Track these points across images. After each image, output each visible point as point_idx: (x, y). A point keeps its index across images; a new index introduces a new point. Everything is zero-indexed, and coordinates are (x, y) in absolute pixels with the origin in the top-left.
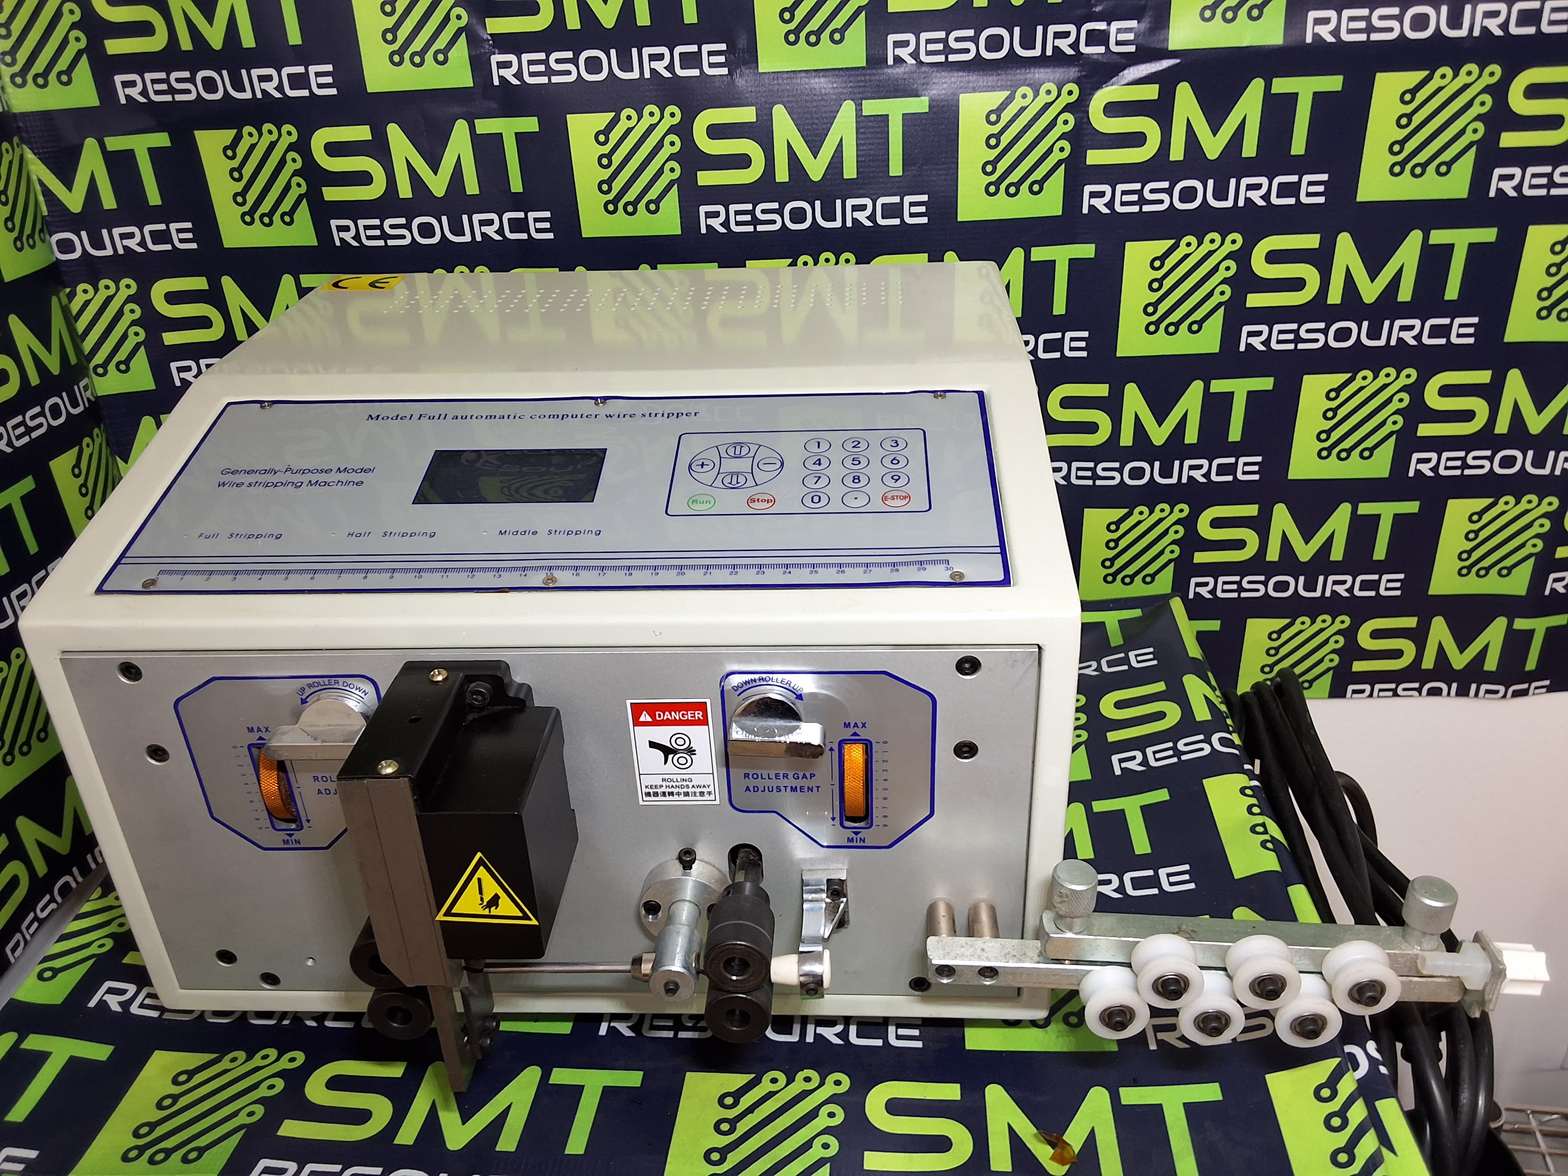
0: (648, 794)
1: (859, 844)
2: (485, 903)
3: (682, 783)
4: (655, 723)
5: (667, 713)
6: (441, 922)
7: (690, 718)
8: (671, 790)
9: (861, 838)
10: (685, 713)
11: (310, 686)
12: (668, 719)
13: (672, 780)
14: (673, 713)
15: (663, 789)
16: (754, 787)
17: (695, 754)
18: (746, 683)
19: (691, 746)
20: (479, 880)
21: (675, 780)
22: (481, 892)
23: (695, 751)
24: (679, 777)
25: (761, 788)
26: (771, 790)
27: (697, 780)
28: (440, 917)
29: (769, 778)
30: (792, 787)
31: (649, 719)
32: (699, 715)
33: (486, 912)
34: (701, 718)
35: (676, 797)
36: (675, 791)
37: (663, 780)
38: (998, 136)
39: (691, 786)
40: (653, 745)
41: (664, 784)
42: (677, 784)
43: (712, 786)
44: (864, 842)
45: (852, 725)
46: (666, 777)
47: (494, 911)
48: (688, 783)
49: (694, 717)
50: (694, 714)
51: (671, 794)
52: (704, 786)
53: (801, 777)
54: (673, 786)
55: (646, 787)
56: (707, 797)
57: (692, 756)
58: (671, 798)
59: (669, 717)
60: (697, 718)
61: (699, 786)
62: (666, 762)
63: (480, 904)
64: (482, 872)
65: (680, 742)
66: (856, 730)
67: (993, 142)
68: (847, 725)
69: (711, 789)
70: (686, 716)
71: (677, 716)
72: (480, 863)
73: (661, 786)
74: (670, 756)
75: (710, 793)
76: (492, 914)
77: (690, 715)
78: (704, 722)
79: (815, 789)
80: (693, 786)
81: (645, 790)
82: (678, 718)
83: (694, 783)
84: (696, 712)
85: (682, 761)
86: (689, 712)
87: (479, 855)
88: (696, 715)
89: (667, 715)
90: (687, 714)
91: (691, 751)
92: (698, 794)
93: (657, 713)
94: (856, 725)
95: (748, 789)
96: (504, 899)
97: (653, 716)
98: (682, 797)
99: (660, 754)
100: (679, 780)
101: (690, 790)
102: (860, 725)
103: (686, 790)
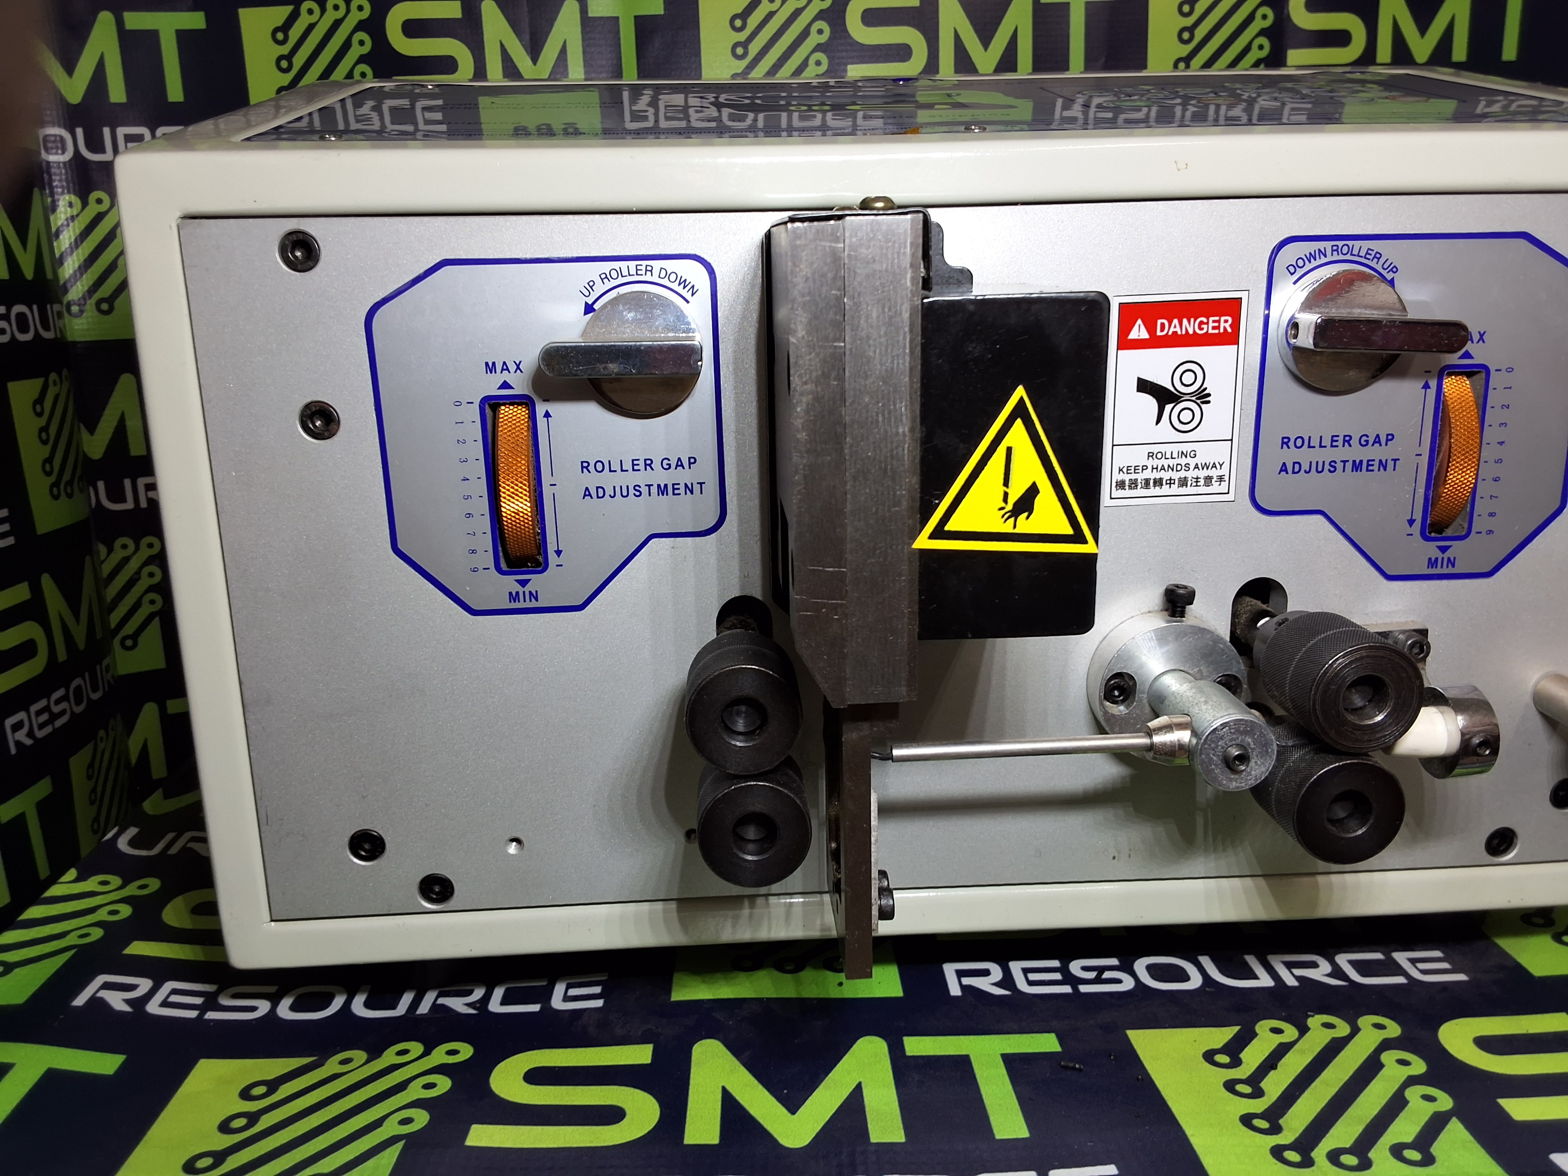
0: (1121, 485)
1: (1445, 571)
2: (1009, 507)
3: (1179, 461)
4: (1154, 342)
5: (1176, 321)
6: (923, 552)
7: (1211, 331)
8: (1157, 475)
9: (1449, 559)
10: (1205, 320)
11: (604, 277)
12: (1175, 333)
13: (1164, 456)
14: (1185, 321)
15: (1148, 474)
16: (1294, 463)
17: (1209, 402)
18: (1311, 258)
19: (1204, 386)
20: (1009, 450)
21: (1168, 456)
22: (1006, 483)
23: (1209, 395)
24: (1176, 448)
25: (1305, 467)
26: (1320, 469)
27: (1206, 453)
28: (923, 542)
30: (1354, 462)
31: (1144, 335)
32: (1226, 322)
33: (1007, 527)
34: (1229, 330)
35: (1165, 491)
36: (1165, 475)
37: (1150, 455)
38: (1191, 29)
39: (1192, 467)
40: (1144, 386)
41: (1150, 463)
42: (1171, 462)
43: (1226, 467)
44: (1453, 566)
46: (1155, 449)
47: (1024, 525)
48: (1189, 460)
49: (1218, 328)
50: (1219, 321)
51: (1158, 482)
52: (1214, 466)
53: (1371, 443)
54: (1163, 468)
55: (1120, 470)
56: (1215, 487)
57: (1203, 406)
58: (1157, 491)
59: (1178, 329)
60: (1222, 330)
61: (1206, 466)
62: (1158, 421)
63: (1002, 509)
64: (1018, 434)
65: (1188, 378)
69: (1225, 471)
70: (1205, 326)
71: (1190, 327)
72: (1020, 411)
73: (1144, 468)
74: (1168, 407)
75: (1221, 479)
76: (1018, 530)
77: (1211, 324)
78: (1231, 338)
79: (1390, 465)
80: (1196, 467)
81: (1118, 477)
82: (1191, 332)
83: (1200, 460)
84: (1223, 319)
85: (1186, 416)
86: (1211, 319)
87: (1020, 392)
88: (1222, 325)
89: (1175, 327)
90: (1207, 323)
91: (1202, 397)
92: (1202, 482)
93: (1159, 322)
94: (1470, 337)
95: (1283, 468)
96: (1047, 499)
97: (1151, 329)
98: (1175, 489)
99: (1150, 403)
100: (1175, 455)
101: (1191, 474)
102: (1476, 337)
103: (1183, 474)
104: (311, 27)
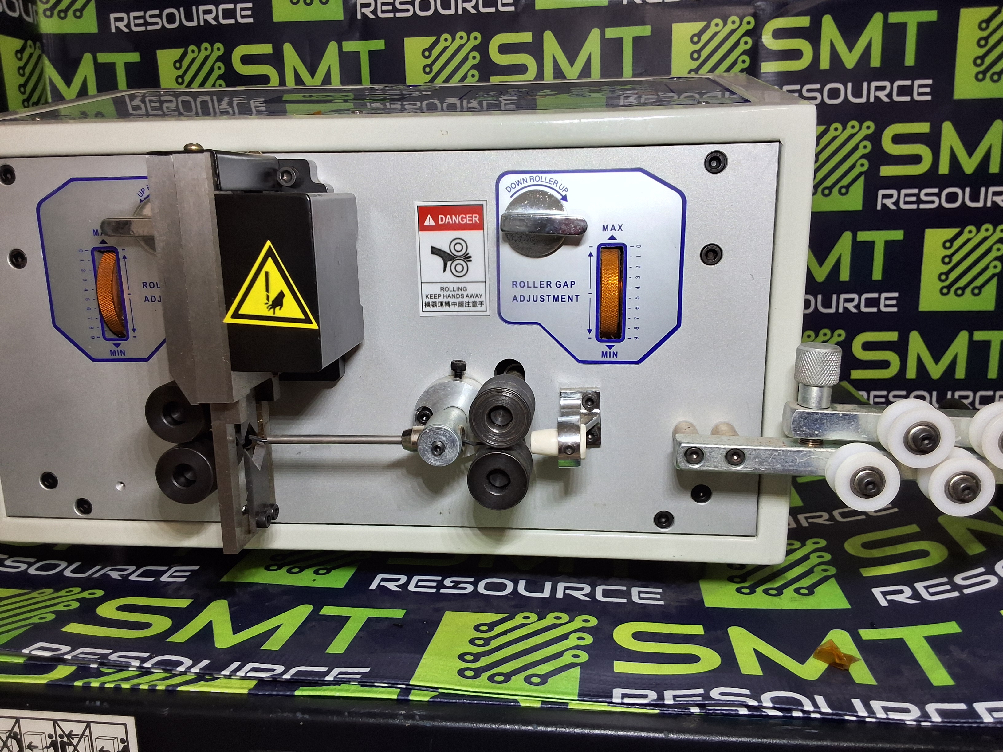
0: (427, 304)
1: (612, 359)
2: (270, 303)
3: (458, 292)
4: (438, 227)
5: (448, 216)
6: (229, 325)
7: (468, 222)
8: (447, 300)
9: (614, 352)
10: (464, 216)
12: (449, 223)
13: (449, 289)
14: (454, 216)
15: (441, 299)
16: (521, 296)
17: (470, 261)
18: (519, 183)
19: (468, 252)
20: (267, 274)
21: (452, 289)
22: (267, 290)
23: (470, 257)
24: (456, 286)
25: (527, 298)
26: (535, 300)
27: (472, 289)
28: (228, 319)
29: (534, 287)
30: (554, 296)
31: (433, 223)
32: (475, 218)
33: (270, 313)
34: (478, 222)
35: (452, 308)
36: (451, 300)
37: (442, 289)
39: (465, 296)
40: (435, 251)
41: (442, 293)
42: (453, 293)
43: (483, 296)
44: (616, 356)
45: (610, 228)
46: (445, 285)
47: (279, 313)
48: (463, 292)
49: (472, 220)
50: (472, 217)
51: (448, 304)
52: (477, 296)
53: (562, 286)
54: (449, 296)
55: (427, 296)
56: (479, 308)
57: (468, 263)
58: (447, 309)
59: (450, 221)
60: (474, 222)
61: (472, 296)
62: (444, 270)
63: (267, 304)
64: (270, 265)
65: (458, 247)
66: (613, 233)
67: (695, 56)
68: (605, 228)
69: (483, 299)
70: (465, 220)
71: (456, 219)
72: (269, 253)
73: (439, 296)
74: (449, 263)
75: (481, 303)
76: (276, 315)
77: (468, 219)
78: (479, 226)
79: (574, 298)
80: (467, 296)
81: (425, 300)
82: (457, 222)
83: (469, 292)
84: (474, 216)
85: (459, 268)
86: (468, 216)
87: (269, 244)
88: (474, 219)
89: (448, 220)
90: (466, 218)
91: (467, 258)
92: (471, 305)
93: (440, 216)
94: (613, 228)
95: (515, 299)
96: (289, 299)
97: (436, 219)
98: (457, 308)
99: (439, 261)
100: (455, 289)
101: (465, 300)
102: (617, 228)
103: (460, 300)
104: (193, 60)
